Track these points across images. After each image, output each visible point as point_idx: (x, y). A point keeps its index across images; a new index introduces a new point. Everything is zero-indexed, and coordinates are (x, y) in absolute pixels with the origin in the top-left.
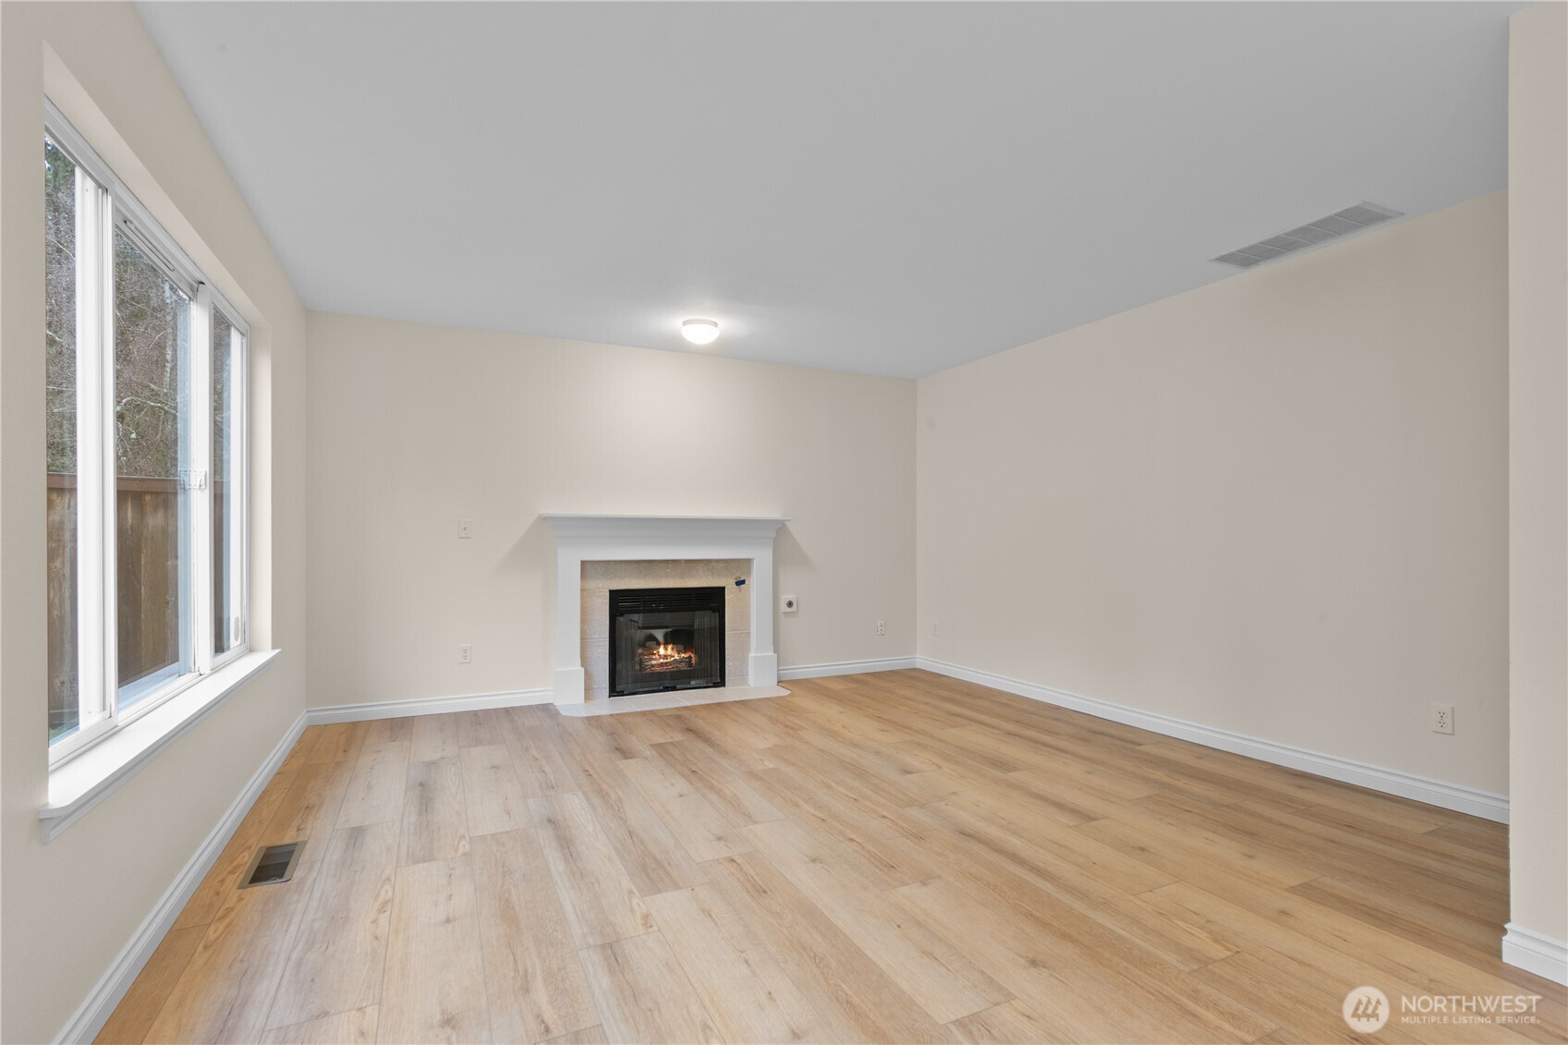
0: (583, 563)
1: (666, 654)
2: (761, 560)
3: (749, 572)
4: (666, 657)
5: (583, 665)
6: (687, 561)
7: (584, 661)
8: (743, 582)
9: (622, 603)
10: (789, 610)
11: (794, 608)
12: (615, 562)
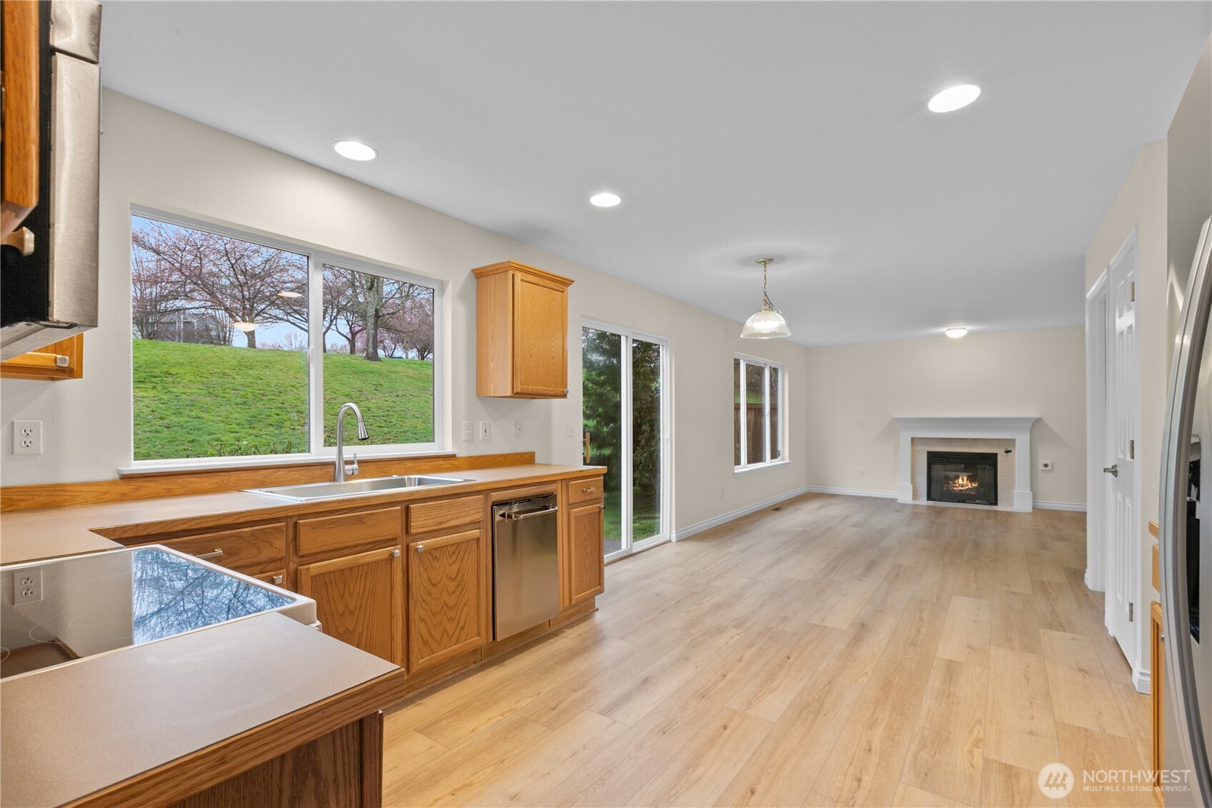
0: (912, 439)
1: (963, 483)
2: (1022, 441)
3: (1014, 446)
4: (963, 486)
5: (912, 483)
6: (972, 439)
7: (913, 481)
8: (1010, 451)
9: (934, 459)
10: (1045, 468)
11: (1049, 468)
12: (930, 438)
